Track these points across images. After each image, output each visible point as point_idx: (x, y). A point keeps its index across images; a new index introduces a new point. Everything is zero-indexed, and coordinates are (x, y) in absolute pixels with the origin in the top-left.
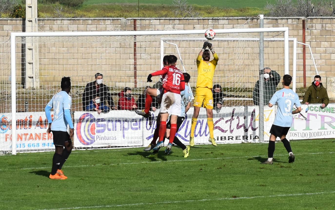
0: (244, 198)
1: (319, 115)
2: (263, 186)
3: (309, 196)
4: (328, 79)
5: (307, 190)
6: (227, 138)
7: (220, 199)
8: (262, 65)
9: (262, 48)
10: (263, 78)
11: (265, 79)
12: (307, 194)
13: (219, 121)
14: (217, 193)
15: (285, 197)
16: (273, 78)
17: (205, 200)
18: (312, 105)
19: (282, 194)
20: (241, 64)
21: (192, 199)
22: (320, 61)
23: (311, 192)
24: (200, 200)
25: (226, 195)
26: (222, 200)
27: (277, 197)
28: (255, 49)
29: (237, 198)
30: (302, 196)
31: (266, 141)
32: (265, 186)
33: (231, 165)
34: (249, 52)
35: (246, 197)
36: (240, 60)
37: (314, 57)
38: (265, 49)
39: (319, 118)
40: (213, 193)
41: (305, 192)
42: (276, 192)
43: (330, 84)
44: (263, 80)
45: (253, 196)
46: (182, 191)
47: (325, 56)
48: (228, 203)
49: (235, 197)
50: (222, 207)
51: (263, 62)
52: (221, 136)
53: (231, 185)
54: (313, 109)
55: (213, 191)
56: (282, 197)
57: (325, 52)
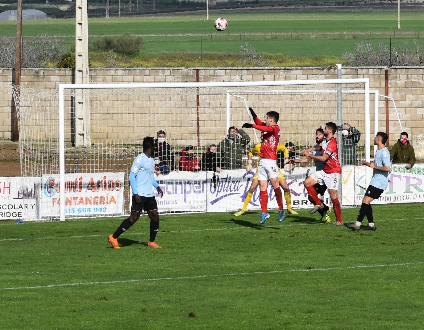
0: (320, 269)
1: (404, 176)
2: (341, 256)
3: (393, 267)
4: (414, 136)
5: (391, 261)
6: (300, 202)
7: (293, 271)
8: (340, 120)
9: (339, 102)
10: (341, 135)
11: (343, 135)
12: (390, 265)
13: (292, 183)
14: (290, 264)
15: (365, 269)
16: (352, 136)
17: (276, 272)
18: (396, 166)
19: (363, 265)
20: (317, 119)
21: (261, 271)
22: (404, 116)
23: (395, 263)
24: (270, 271)
25: (299, 266)
26: (295, 271)
27: (357, 268)
28: (332, 102)
29: (312, 270)
30: (384, 268)
31: (344, 206)
32: (344, 256)
33: (305, 233)
34: (326, 106)
35: (322, 268)
36: (315, 115)
37: (398, 111)
38: (343, 102)
39: (404, 179)
40: (285, 264)
41: (388, 263)
42: (356, 262)
43: (415, 142)
44: (341, 137)
45: (330, 267)
46: (251, 262)
47: (411, 110)
48: (302, 275)
49: (310, 268)
50: (295, 280)
51: (341, 118)
52: (294, 200)
53: (305, 255)
54: (397, 169)
55: (285, 262)
56: (362, 269)
57: (411, 106)
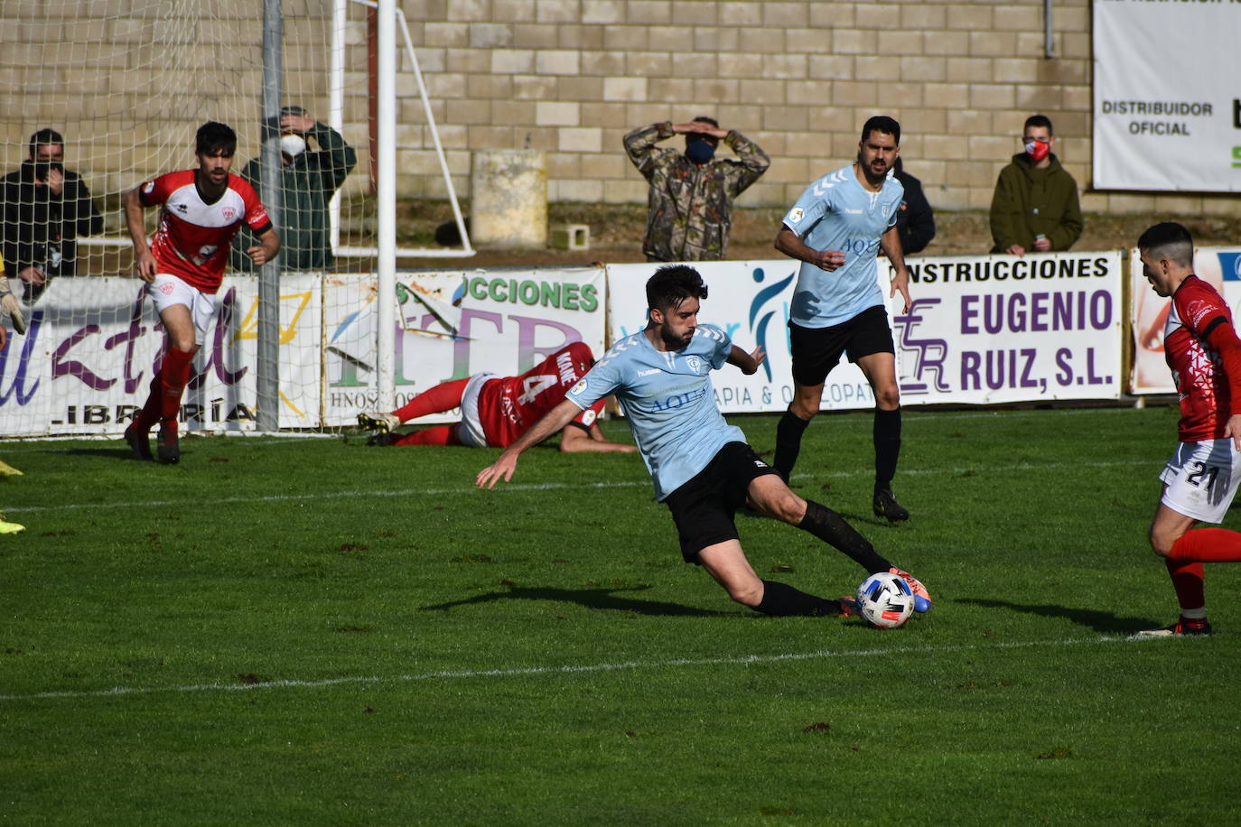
0: (294, 683)
1: (510, 317)
2: (355, 629)
3: (583, 678)
4: (481, 158)
5: (560, 654)
6: (112, 413)
7: (192, 688)
8: (275, 97)
9: (273, 24)
10: (277, 155)
11: (286, 155)
12: (566, 669)
13: (76, 339)
14: (167, 660)
15: (472, 682)
16: (324, 156)
17: (123, 691)
18: (480, 275)
19: (457, 669)
20: (185, 90)
21: (64, 688)
22: (441, 82)
23: (581, 660)
24: (101, 687)
25: (208, 672)
26: (198, 691)
27: (436, 682)
28: (248, 25)
29: (261, 685)
30: (546, 680)
31: (289, 429)
32: (366, 630)
33: (180, 536)
34: (220, 39)
35: (302, 679)
36: (180, 75)
37: (420, 62)
38: (289, 24)
39: (512, 328)
40: (146, 662)
41: (555, 663)
42: (425, 656)
43: (484, 181)
44: (278, 161)
45: (332, 676)
46: (9, 651)
47: (466, 58)
48: (232, 705)
49: (252, 679)
50: (213, 727)
51: (281, 84)
52: (88, 404)
53: (213, 626)
54: (486, 289)
55: (144, 652)
56: (459, 682)
57: (466, 41)
